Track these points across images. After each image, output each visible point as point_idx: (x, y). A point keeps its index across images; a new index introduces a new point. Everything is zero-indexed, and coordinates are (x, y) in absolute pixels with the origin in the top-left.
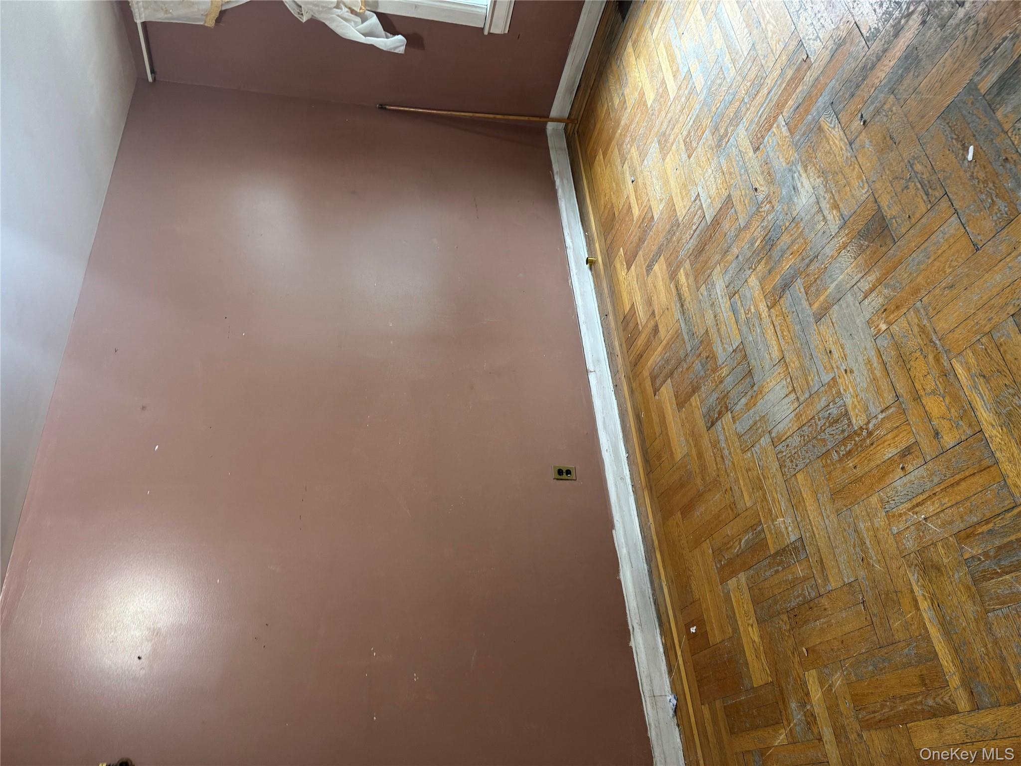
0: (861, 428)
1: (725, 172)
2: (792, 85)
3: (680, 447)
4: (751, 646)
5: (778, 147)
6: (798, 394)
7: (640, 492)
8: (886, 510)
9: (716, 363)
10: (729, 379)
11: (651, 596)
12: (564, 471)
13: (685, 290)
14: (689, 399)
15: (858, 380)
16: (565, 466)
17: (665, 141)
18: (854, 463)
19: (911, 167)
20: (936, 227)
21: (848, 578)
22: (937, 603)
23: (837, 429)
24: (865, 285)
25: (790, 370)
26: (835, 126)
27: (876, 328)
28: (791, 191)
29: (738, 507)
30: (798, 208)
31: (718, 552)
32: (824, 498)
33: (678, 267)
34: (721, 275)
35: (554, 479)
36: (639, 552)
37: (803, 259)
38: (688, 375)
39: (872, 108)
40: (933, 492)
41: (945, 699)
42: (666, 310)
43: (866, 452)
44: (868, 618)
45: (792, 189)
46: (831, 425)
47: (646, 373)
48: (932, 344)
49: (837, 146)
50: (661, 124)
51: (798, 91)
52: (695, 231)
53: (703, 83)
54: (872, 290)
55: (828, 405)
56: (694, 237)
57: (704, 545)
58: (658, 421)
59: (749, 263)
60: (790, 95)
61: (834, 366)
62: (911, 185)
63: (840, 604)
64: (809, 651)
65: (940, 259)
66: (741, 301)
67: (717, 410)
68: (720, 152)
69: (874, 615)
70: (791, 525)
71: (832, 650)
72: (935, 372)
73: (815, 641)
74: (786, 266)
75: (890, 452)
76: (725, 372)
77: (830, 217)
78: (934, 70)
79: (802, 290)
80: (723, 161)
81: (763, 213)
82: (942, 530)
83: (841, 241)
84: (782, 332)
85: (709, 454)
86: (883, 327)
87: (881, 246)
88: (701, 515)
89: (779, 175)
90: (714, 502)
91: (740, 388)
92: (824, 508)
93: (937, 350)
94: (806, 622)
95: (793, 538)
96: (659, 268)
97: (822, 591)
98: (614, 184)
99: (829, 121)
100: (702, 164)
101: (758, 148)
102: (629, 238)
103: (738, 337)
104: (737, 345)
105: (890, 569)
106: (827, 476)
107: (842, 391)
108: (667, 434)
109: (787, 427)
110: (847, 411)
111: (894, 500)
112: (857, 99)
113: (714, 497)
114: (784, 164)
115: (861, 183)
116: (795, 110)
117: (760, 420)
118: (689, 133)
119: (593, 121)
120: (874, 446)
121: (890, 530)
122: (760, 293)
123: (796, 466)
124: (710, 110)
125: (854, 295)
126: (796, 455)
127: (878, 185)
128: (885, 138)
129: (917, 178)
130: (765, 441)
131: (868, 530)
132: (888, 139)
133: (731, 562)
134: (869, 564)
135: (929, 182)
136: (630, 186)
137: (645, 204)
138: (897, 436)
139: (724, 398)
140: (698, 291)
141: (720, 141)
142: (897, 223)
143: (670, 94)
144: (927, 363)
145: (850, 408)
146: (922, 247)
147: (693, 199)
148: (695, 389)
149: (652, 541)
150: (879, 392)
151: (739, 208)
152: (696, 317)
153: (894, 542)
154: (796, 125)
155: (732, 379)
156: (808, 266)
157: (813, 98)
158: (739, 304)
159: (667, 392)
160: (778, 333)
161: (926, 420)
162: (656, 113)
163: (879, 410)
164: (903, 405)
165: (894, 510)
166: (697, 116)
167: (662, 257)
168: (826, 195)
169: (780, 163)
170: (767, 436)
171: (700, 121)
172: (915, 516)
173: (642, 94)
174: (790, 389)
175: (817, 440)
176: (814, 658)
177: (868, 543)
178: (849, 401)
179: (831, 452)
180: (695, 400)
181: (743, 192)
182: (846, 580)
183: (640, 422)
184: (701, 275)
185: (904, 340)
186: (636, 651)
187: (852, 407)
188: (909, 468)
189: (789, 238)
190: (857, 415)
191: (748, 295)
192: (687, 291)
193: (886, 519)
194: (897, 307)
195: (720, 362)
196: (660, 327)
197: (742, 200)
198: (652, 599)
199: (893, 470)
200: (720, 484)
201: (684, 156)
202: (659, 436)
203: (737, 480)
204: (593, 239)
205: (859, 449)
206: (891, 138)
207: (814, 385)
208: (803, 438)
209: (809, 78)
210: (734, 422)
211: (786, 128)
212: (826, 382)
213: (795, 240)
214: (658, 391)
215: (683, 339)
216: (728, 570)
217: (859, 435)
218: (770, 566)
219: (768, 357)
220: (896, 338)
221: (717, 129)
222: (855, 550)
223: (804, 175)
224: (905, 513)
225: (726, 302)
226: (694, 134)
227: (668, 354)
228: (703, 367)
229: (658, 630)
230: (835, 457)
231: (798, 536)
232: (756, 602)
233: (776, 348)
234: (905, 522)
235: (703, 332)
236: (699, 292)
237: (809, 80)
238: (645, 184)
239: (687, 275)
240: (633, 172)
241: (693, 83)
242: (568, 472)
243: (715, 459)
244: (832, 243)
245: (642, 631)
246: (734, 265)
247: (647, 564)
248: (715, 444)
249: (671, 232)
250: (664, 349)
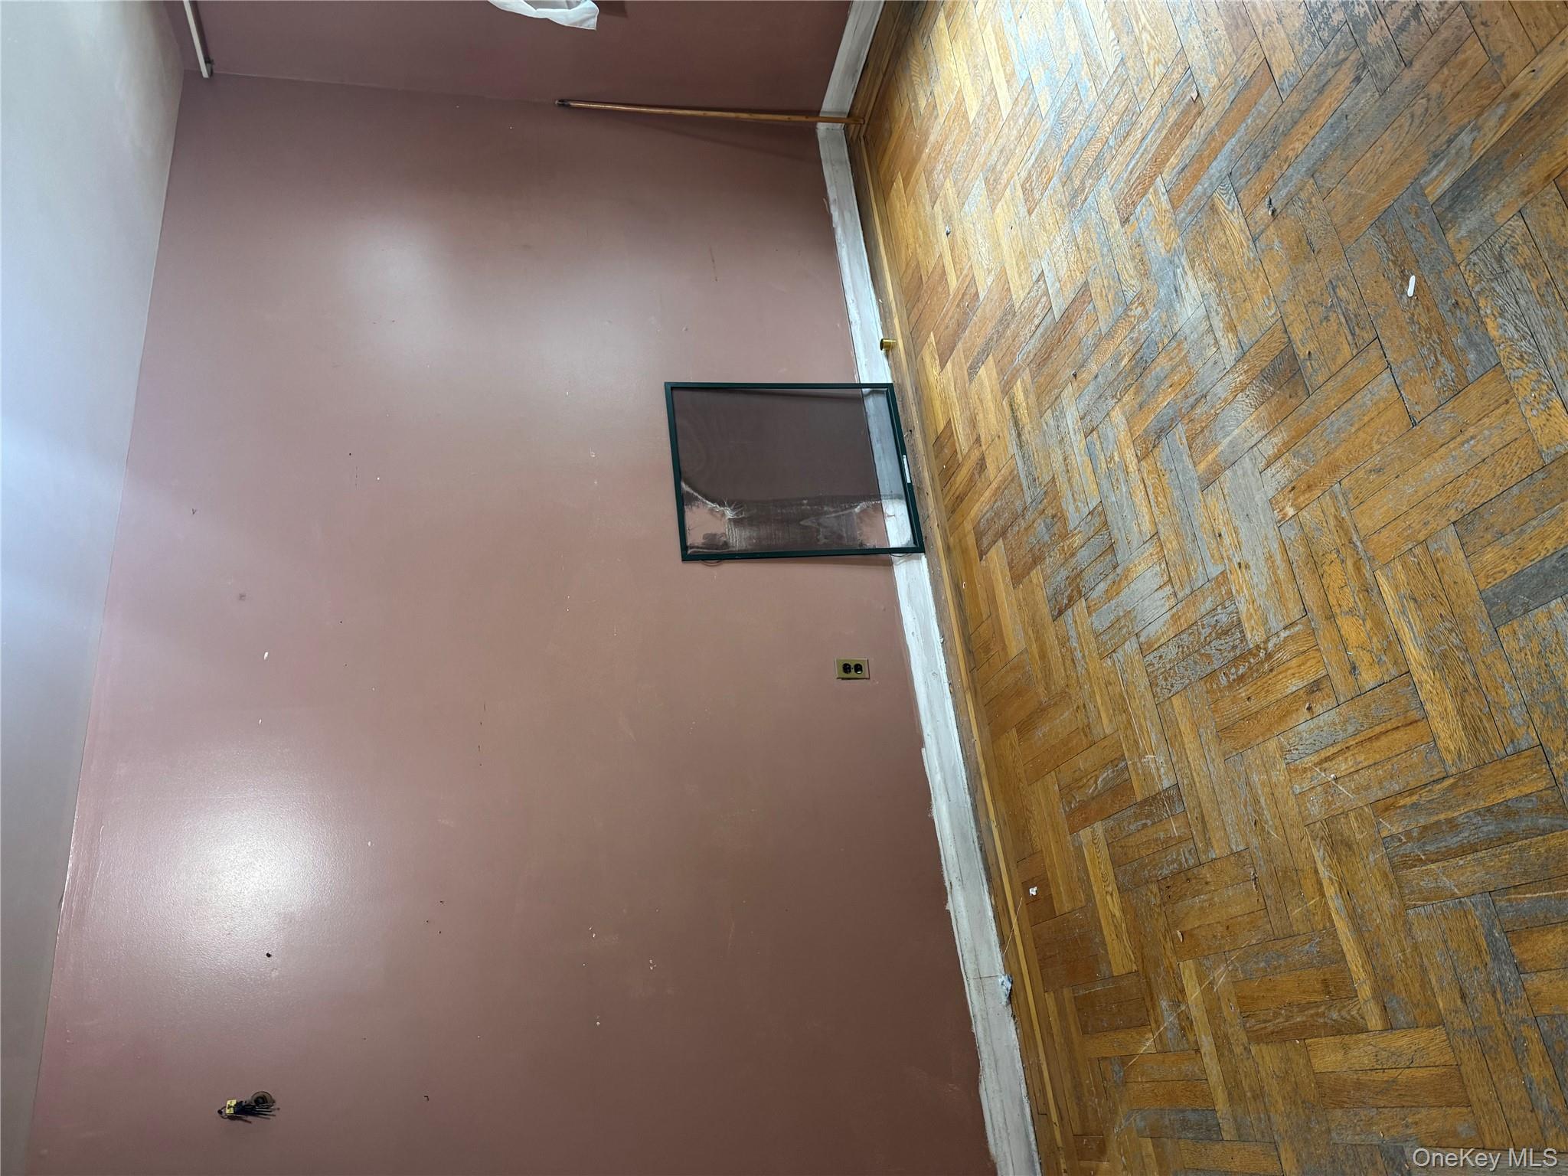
0: (1258, 647)
1: (1081, 246)
2: (1175, 135)
3: (1016, 641)
4: (1111, 921)
5: (1155, 224)
6: (1176, 588)
7: (960, 695)
8: (1286, 761)
9: (1065, 526)
10: (1084, 555)
11: (976, 840)
12: (852, 666)
13: (1023, 413)
14: (1029, 573)
15: (1255, 579)
16: (853, 658)
17: (994, 180)
18: (1248, 693)
19: (1334, 290)
20: (1363, 382)
21: (1237, 845)
22: (1347, 892)
23: (1226, 643)
24: (1268, 448)
25: (1166, 553)
26: (1233, 209)
27: (1281, 511)
28: (1172, 294)
29: (1094, 732)
30: (1182, 320)
31: (1066, 791)
32: (1208, 735)
33: (1014, 377)
34: (1073, 399)
35: (838, 678)
36: (959, 778)
37: (1187, 397)
38: (1028, 538)
39: (1284, 192)
40: (1347, 745)
41: (1352, 1013)
42: (996, 438)
43: (1264, 680)
44: (1261, 900)
45: (1173, 290)
46: (1218, 637)
47: (968, 526)
48: (1352, 545)
49: (1235, 240)
50: (989, 154)
51: (1183, 145)
52: (1037, 327)
53: (1050, 101)
54: (1277, 457)
55: (1215, 609)
56: (1035, 336)
57: (1048, 777)
58: (985, 597)
59: (1112, 390)
60: (1173, 149)
61: (1225, 555)
62: (1333, 317)
63: (1226, 878)
64: (1186, 936)
65: (1367, 429)
66: (1101, 443)
67: (1066, 594)
68: (1074, 214)
69: (1268, 897)
70: (1164, 765)
71: (1214, 936)
72: (1355, 584)
73: (1191, 923)
74: (1162, 402)
75: (1295, 685)
76: (1077, 541)
77: (1223, 342)
78: (1368, 155)
79: (1184, 441)
80: (1078, 231)
81: (1133, 319)
82: (1355, 796)
83: (1238, 379)
84: (1156, 497)
85: (1055, 653)
86: (1291, 511)
87: (1290, 397)
88: (1043, 736)
89: (1155, 268)
90: (1061, 721)
91: (1099, 567)
92: (1207, 747)
93: (1357, 554)
94: (1182, 898)
95: (1166, 784)
96: (987, 374)
97: (1203, 858)
98: (920, 232)
99: (1226, 199)
100: (1048, 228)
101: (1127, 220)
102: (942, 320)
103: (1096, 493)
104: (1095, 504)
105: (1289, 840)
106: (1212, 706)
107: (1234, 592)
108: (998, 617)
109: (1160, 632)
110: (1239, 621)
111: (1297, 749)
112: (1264, 174)
113: (1062, 715)
114: (1163, 251)
115: (1266, 300)
116: (1179, 173)
117: (1124, 616)
118: (1030, 175)
119: (887, 125)
120: (1274, 673)
121: (1292, 787)
122: (1127, 435)
123: (1172, 686)
124: (1059, 146)
125: (1253, 460)
126: (1172, 671)
127: (1289, 308)
128: (1300, 241)
129: (1341, 307)
130: (1131, 647)
131: (1263, 785)
132: (1304, 242)
133: (1083, 806)
134: (1263, 829)
135: (1356, 316)
136: (944, 240)
137: (965, 272)
138: (1303, 664)
139: (1076, 578)
140: (1041, 417)
141: (1073, 198)
142: (1312, 367)
143: (1002, 108)
144: (1344, 570)
145: (1244, 617)
146: (1344, 409)
147: (1035, 278)
148: (1037, 560)
149: (977, 763)
150: (1281, 599)
151: (1100, 304)
152: (1038, 455)
153: (1295, 805)
154: (1180, 197)
155: (1087, 553)
156: (1193, 407)
157: (1205, 160)
158: (1098, 446)
159: (997, 557)
160: (1150, 497)
161: (1341, 647)
162: (982, 133)
163: (1282, 625)
164: (1313, 623)
165: (1297, 762)
166: (1042, 152)
167: (990, 357)
168: (1219, 309)
169: (1157, 249)
170: (1134, 639)
171: (1045, 161)
172: (1323, 774)
173: (961, 100)
174: (1166, 578)
175: (1201, 655)
176: (1191, 945)
177: (1262, 801)
178: (1243, 608)
179: (1218, 674)
180: (1036, 575)
181: (1105, 281)
182: (1234, 847)
183: (961, 595)
184: (1046, 394)
185: (1317, 534)
186: (956, 916)
187: (1247, 616)
188: (1318, 709)
189: (1168, 361)
190: (1253, 627)
191: (1111, 435)
192: (1026, 415)
193: (1286, 773)
194: (1309, 487)
195: (1071, 527)
196: (989, 461)
197: (1104, 294)
198: (976, 844)
199: (1297, 710)
200: (1070, 698)
201: (1023, 210)
202: (987, 619)
203: (1092, 695)
204: (891, 313)
205: (1255, 675)
206: (1309, 243)
207: (1197, 579)
208: (1181, 649)
209: (1200, 128)
210: (1090, 614)
211: (1166, 197)
212: (1214, 576)
213: (1177, 366)
214: (986, 554)
215: (1021, 485)
216: (1081, 815)
217: (1255, 656)
218: (1137, 817)
219: (1136, 529)
220: (1306, 529)
221: (1069, 178)
222: (1246, 809)
223: (1190, 273)
224: (1311, 769)
225: (1081, 441)
226: (1037, 179)
227: (999, 503)
228: (1048, 530)
229: (986, 886)
230: (1224, 681)
231: (1173, 782)
232: (1115, 863)
233: (1147, 518)
234: (1310, 780)
235: (1048, 479)
236: (1043, 420)
237: (1200, 132)
238: (965, 241)
239: (1026, 391)
240: (949, 220)
241: (1036, 99)
242: (858, 668)
243: (1064, 661)
244: (1226, 379)
245: (963, 887)
246: (1091, 388)
247: (970, 794)
248: (1064, 642)
249: (1004, 322)
250: (994, 495)
